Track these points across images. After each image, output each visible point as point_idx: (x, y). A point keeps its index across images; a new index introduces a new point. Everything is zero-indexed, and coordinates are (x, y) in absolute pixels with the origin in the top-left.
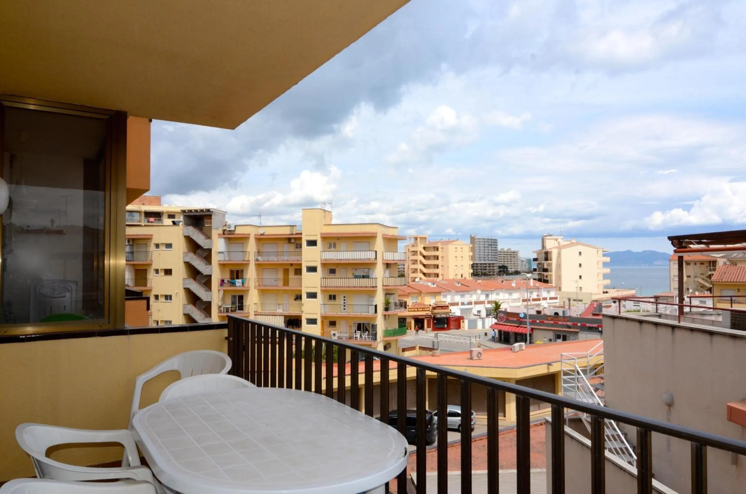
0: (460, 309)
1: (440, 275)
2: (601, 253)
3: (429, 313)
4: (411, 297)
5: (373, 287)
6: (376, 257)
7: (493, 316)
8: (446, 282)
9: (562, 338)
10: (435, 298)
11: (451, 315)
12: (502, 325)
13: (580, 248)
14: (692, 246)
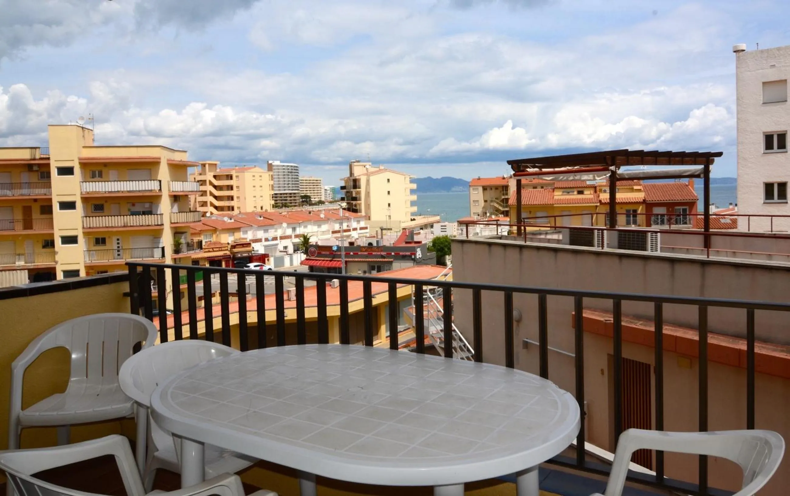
0: (264, 246)
1: (235, 208)
2: (408, 180)
3: (228, 253)
4: (204, 235)
5: (158, 225)
6: (161, 188)
7: (302, 251)
8: (244, 216)
9: (376, 269)
10: (234, 235)
11: (254, 254)
12: (313, 260)
13: (388, 175)
14: (528, 170)
